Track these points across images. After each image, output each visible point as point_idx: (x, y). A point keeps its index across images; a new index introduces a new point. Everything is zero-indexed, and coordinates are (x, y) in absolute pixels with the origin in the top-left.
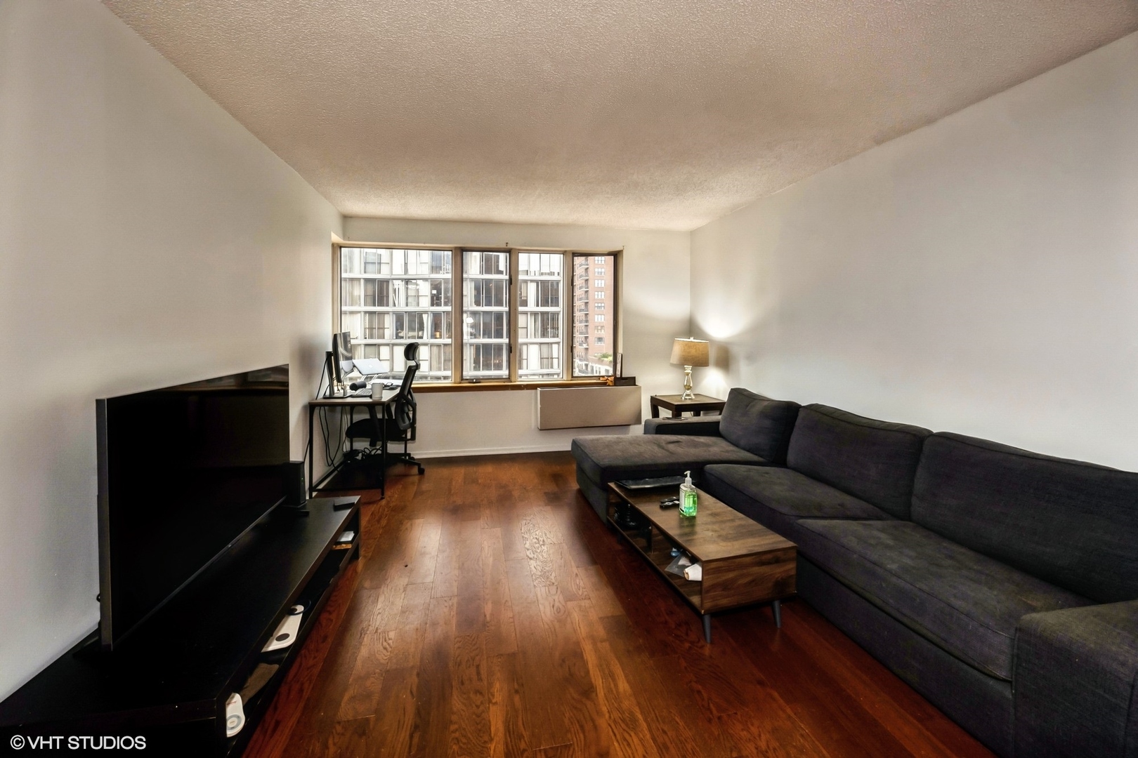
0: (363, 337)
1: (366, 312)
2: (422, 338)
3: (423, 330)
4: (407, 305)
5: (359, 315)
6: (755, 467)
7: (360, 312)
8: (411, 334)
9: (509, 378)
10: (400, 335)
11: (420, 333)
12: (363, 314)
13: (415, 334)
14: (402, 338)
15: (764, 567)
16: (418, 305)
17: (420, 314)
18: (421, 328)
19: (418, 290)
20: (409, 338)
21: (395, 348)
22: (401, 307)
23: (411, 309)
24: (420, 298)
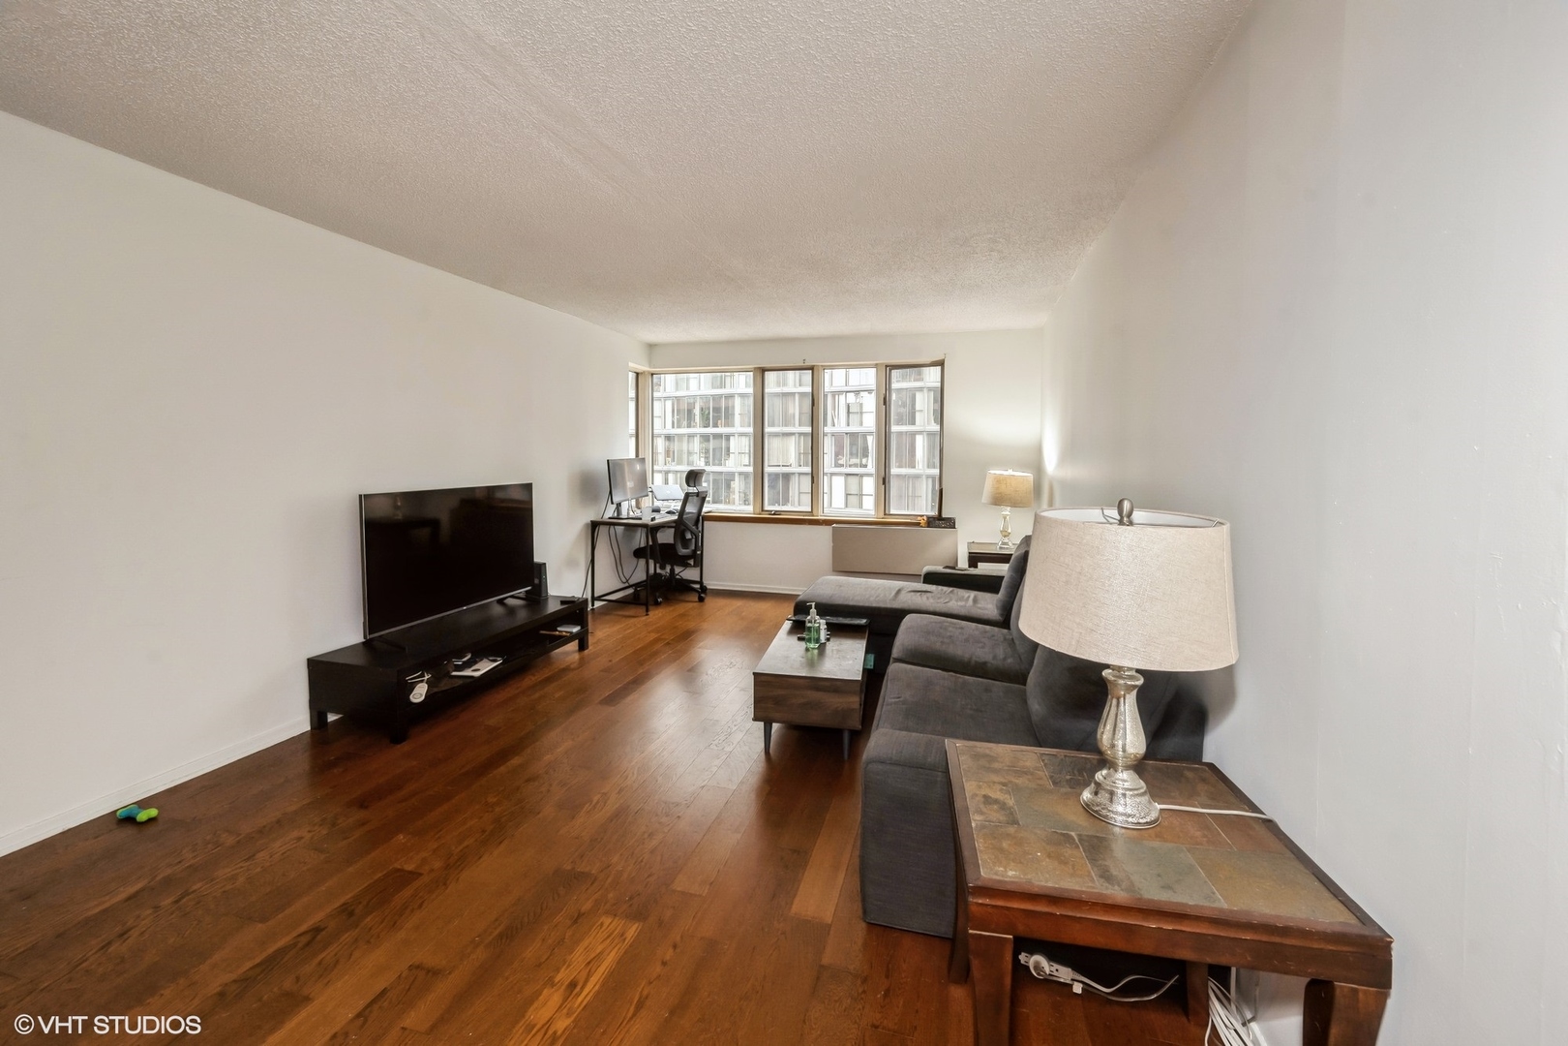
0: (797, 464)
1: (800, 434)
2: (866, 466)
3: (867, 456)
4: (848, 425)
5: (793, 438)
6: (949, 619)
7: (793, 434)
8: (854, 461)
9: (812, 512)
10: (840, 462)
11: (864, 461)
12: (797, 435)
13: (857, 461)
14: (842, 466)
15: (820, 693)
16: (861, 424)
17: (865, 435)
18: (865, 454)
19: (861, 405)
20: (850, 466)
21: (834, 478)
22: (841, 426)
23: (853, 429)
24: (864, 415)
